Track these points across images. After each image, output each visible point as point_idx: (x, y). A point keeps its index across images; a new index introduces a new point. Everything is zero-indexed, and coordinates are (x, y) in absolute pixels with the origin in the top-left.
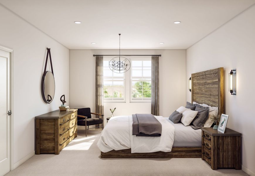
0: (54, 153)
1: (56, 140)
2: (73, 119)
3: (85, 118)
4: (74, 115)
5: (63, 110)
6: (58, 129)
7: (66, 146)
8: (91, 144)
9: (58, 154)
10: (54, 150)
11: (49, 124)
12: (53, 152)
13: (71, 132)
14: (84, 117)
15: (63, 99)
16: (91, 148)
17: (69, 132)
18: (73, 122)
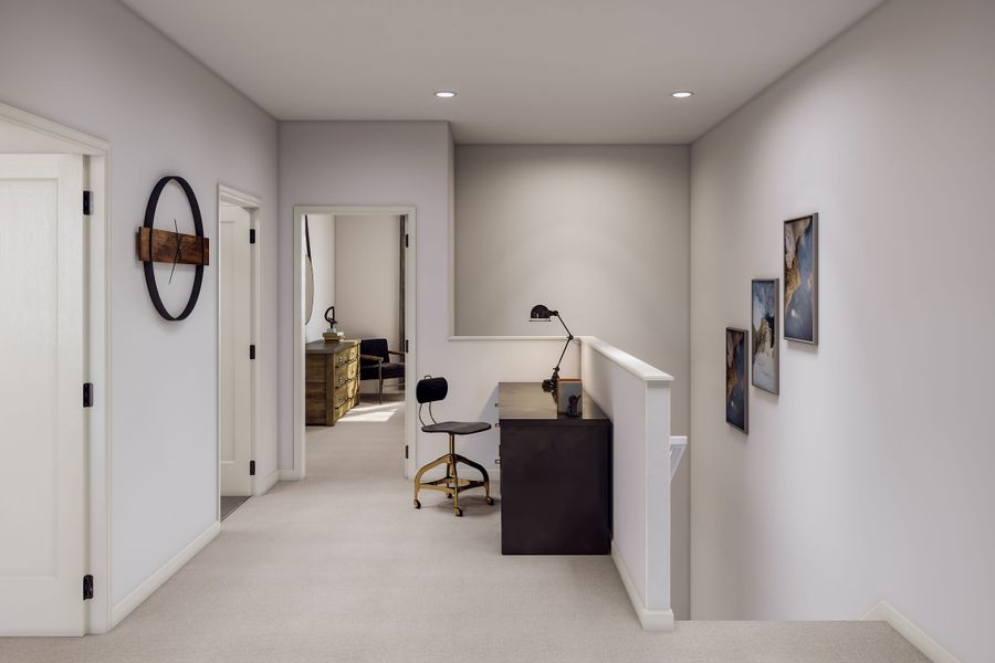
0: (324, 425)
1: (328, 396)
2: (352, 361)
3: (377, 362)
4: (354, 353)
5: (330, 340)
6: (332, 374)
7: (344, 415)
8: (391, 414)
9: (332, 425)
10: (325, 417)
11: (316, 364)
12: (322, 421)
13: (351, 388)
14: (375, 358)
15: (330, 315)
16: (391, 418)
17: (347, 389)
18: (352, 369)
